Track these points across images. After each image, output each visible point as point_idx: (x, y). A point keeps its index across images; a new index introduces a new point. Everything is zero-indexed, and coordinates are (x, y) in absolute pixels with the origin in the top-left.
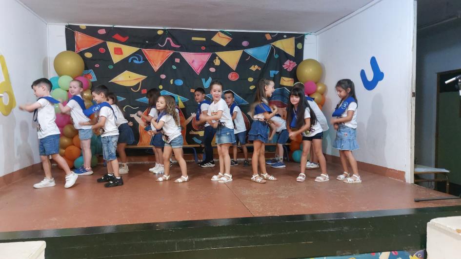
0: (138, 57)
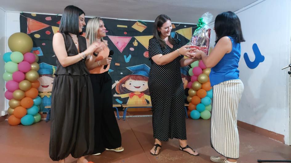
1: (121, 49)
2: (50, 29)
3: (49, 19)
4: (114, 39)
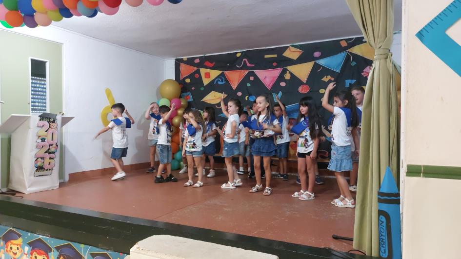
0: (221, 78)
1: (269, 86)
2: (198, 72)
3: (197, 61)
4: (261, 74)
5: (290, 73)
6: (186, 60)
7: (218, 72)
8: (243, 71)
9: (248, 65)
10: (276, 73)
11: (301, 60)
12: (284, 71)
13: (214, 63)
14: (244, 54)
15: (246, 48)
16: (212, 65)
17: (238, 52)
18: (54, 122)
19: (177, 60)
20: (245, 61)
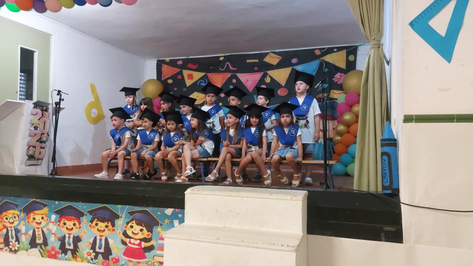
0: (204, 80)
1: (251, 88)
2: (181, 73)
3: (180, 63)
4: (243, 77)
5: (270, 77)
6: (168, 61)
7: (201, 74)
8: (226, 73)
9: (231, 68)
10: (257, 76)
11: (280, 66)
12: (265, 75)
13: (197, 65)
14: (227, 58)
15: (229, 53)
16: (195, 67)
17: (221, 56)
18: (46, 110)
19: (158, 61)
20: (228, 65)
